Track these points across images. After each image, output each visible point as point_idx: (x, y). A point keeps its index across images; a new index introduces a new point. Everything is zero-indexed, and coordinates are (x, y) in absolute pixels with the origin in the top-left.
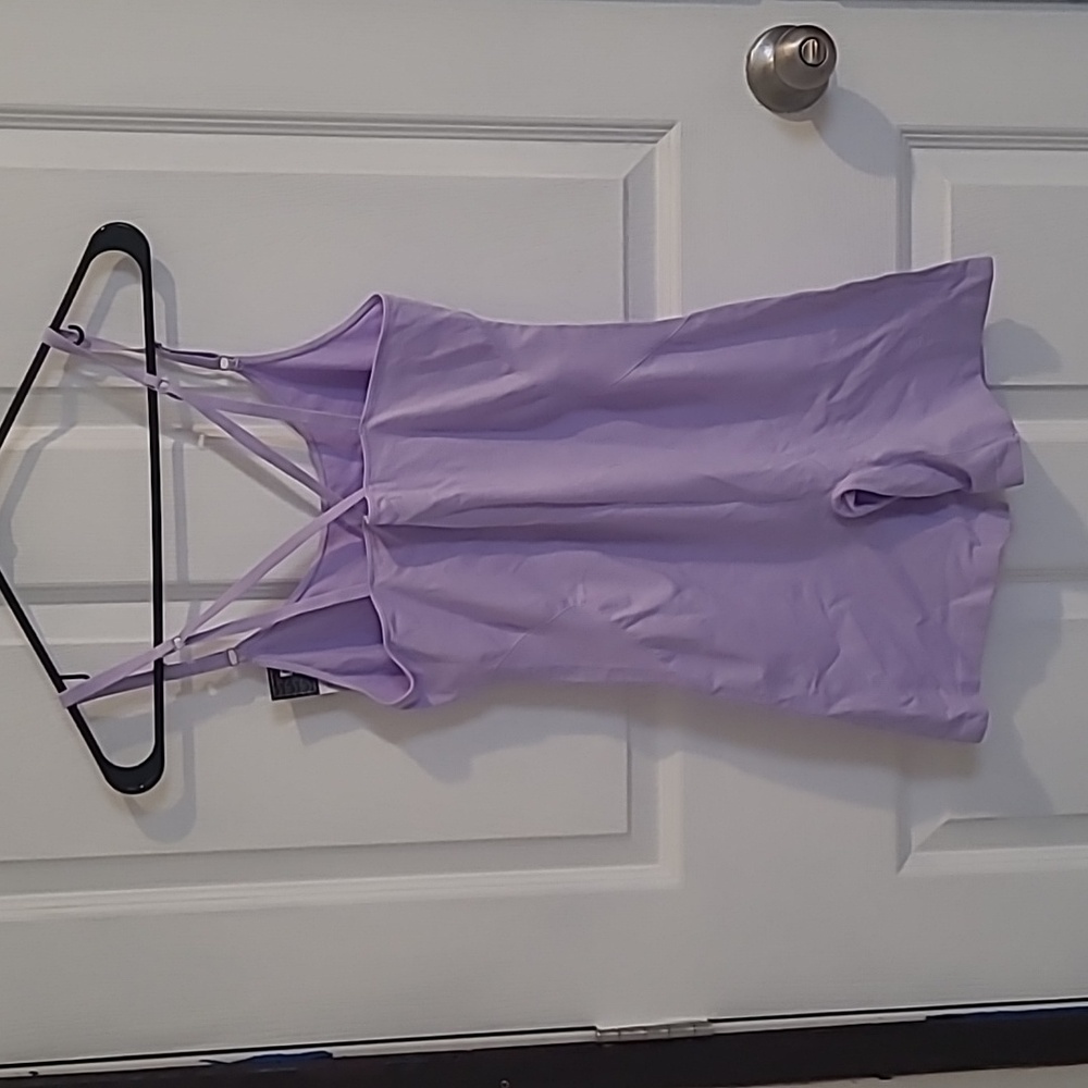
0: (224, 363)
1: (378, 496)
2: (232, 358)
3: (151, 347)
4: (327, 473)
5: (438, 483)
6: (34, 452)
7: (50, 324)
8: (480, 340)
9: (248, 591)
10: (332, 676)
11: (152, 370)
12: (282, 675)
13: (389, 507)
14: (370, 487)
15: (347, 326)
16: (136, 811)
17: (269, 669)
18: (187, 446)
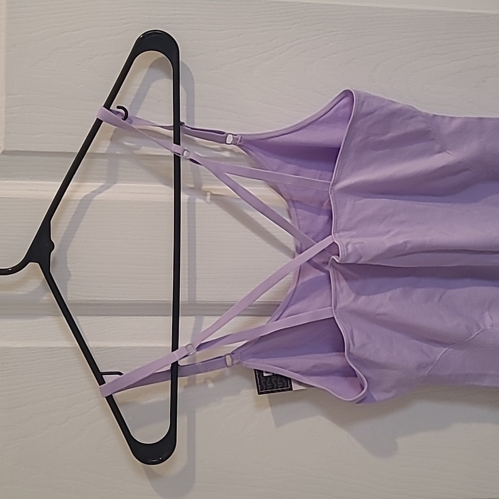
0: (230, 139)
1: (345, 241)
2: (236, 135)
3: (177, 125)
4: (300, 223)
5: (388, 232)
6: (86, 202)
7: (103, 105)
8: (422, 126)
9: (245, 310)
10: (302, 377)
11: (177, 141)
12: (265, 375)
13: (355, 250)
14: (337, 234)
15: (323, 113)
16: (151, 476)
17: (255, 370)
18: (198, 200)
